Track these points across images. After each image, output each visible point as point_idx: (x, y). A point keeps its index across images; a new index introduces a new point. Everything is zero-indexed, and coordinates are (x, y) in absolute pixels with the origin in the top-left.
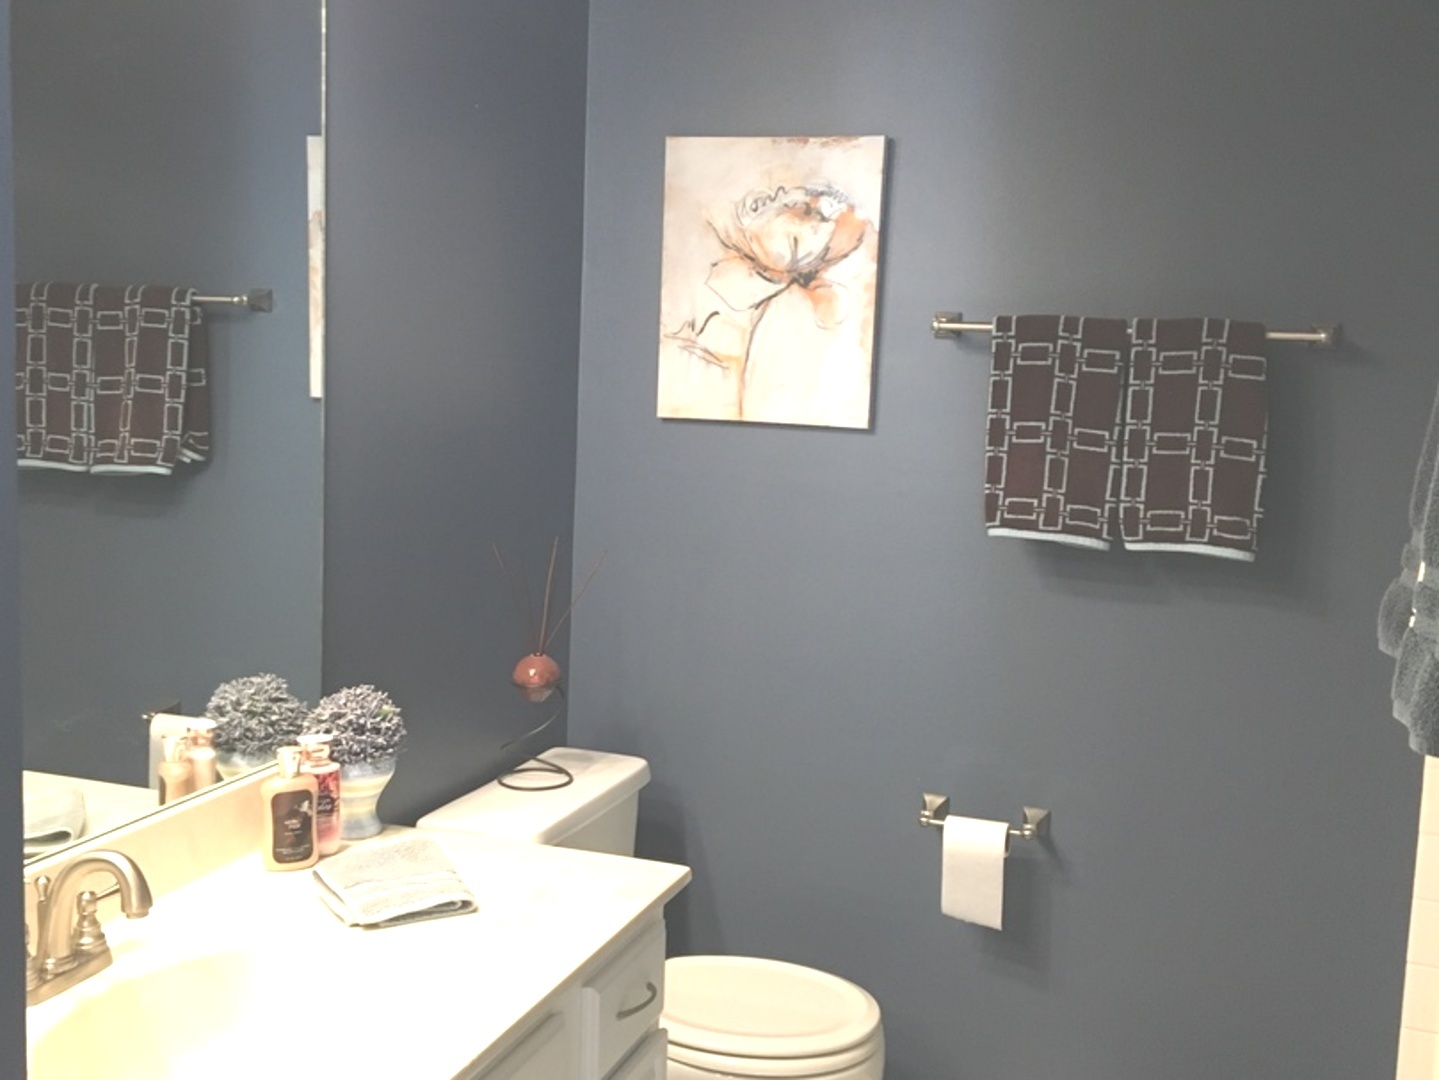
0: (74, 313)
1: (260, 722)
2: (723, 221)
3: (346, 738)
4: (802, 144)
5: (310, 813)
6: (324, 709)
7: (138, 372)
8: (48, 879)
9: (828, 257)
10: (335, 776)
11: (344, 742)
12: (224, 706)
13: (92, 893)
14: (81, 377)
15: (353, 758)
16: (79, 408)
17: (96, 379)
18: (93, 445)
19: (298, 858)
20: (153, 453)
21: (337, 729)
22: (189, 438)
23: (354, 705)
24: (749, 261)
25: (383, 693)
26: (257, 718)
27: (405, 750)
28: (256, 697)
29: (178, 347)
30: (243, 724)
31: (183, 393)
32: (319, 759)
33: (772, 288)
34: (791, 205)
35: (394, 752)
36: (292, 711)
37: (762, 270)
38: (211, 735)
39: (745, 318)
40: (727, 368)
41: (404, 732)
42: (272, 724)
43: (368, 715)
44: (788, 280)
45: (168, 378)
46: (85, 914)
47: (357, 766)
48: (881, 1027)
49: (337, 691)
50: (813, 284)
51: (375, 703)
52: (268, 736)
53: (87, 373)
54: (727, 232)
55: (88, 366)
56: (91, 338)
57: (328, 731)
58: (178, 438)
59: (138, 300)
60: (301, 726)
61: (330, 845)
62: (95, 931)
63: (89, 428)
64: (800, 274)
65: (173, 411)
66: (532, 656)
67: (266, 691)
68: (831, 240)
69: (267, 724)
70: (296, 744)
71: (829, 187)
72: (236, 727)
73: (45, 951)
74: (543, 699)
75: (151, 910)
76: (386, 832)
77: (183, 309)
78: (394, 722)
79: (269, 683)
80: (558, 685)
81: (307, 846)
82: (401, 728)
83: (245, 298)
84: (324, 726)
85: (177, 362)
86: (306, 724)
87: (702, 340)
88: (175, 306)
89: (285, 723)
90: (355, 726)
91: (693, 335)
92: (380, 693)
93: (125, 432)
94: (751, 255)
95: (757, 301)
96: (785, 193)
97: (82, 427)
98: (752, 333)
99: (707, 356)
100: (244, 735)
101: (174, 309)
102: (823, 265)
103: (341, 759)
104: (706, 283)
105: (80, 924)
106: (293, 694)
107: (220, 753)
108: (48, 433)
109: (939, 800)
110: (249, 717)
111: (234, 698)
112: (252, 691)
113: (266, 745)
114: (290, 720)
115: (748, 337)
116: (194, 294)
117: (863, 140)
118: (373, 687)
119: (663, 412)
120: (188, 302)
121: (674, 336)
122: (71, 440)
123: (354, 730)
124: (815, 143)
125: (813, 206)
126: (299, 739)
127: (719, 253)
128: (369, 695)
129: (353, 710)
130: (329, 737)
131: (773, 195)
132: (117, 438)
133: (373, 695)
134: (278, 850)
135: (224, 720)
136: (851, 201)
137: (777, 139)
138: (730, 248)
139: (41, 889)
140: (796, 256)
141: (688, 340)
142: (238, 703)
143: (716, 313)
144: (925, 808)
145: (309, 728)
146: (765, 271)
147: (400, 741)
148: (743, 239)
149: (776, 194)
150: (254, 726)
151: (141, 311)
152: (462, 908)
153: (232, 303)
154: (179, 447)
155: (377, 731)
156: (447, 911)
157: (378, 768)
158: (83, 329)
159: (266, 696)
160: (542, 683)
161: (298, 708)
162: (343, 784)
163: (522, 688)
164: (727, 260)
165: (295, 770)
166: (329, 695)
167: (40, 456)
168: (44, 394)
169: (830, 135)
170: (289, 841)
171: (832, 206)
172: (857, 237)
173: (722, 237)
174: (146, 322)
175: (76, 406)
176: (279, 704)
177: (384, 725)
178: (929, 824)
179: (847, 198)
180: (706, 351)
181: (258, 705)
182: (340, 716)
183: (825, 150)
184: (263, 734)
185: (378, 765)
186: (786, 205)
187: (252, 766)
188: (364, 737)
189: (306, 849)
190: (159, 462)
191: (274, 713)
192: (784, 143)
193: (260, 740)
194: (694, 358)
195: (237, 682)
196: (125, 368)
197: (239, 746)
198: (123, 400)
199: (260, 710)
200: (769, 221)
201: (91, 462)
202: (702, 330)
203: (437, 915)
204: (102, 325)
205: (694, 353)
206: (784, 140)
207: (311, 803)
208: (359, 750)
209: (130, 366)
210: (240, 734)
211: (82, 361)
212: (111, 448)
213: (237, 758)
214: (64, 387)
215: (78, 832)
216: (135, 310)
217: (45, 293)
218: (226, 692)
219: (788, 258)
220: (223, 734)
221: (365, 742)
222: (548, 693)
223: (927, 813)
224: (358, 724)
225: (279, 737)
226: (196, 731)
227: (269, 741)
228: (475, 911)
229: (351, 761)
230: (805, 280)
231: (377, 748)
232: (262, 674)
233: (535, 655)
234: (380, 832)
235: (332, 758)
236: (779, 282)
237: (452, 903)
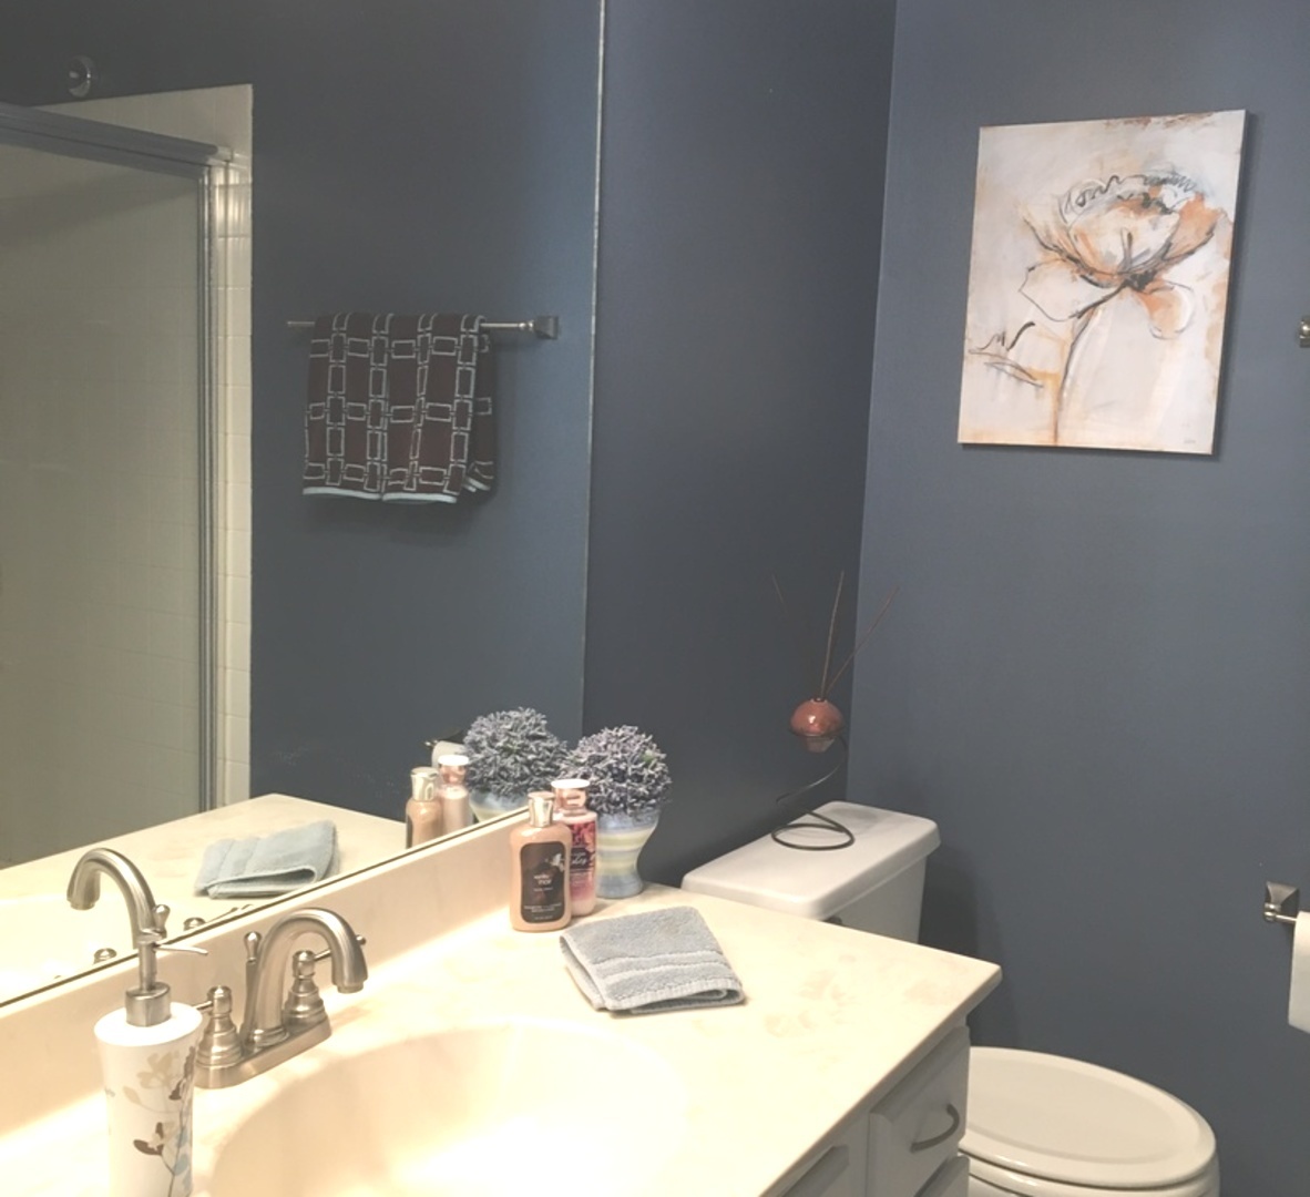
0: (371, 343)
1: (516, 761)
2: (1043, 217)
3: (604, 785)
4: (1141, 126)
5: (562, 868)
6: (583, 750)
7: (427, 400)
8: (259, 935)
9: (1168, 255)
10: (591, 827)
11: (602, 789)
12: (480, 742)
13: (310, 953)
14: (376, 406)
15: (612, 807)
16: (374, 437)
17: (389, 408)
18: (385, 473)
19: (547, 918)
20: (440, 481)
21: (596, 774)
22: (474, 468)
23: (615, 748)
24: (1073, 263)
25: (647, 736)
26: (512, 756)
27: (669, 801)
28: (513, 734)
29: (466, 375)
30: (498, 762)
31: (469, 421)
32: (575, 807)
33: (1099, 294)
34: (1126, 197)
35: (658, 803)
36: (550, 750)
37: (1085, 271)
38: (463, 773)
39: (1064, 331)
40: (1041, 387)
41: (669, 781)
42: (528, 764)
43: (629, 760)
44: (1119, 283)
45: (455, 406)
46: (301, 977)
47: (616, 816)
48: (1217, 1162)
49: (598, 731)
50: (1149, 287)
51: (637, 747)
52: (523, 777)
53: (382, 402)
54: (1047, 231)
55: (383, 396)
56: (387, 368)
57: (585, 776)
58: (464, 466)
59: (429, 328)
60: (558, 767)
61: (583, 904)
62: (312, 998)
63: (382, 457)
64: (1134, 277)
65: (460, 439)
66: (812, 701)
67: (524, 728)
68: (1173, 235)
69: (522, 763)
70: (549, 788)
71: (1174, 173)
72: (490, 765)
73: (253, 1019)
74: (824, 749)
75: (366, 983)
76: (645, 892)
77: (471, 336)
78: (657, 769)
79: (528, 718)
80: (839, 733)
81: (559, 905)
82: (665, 777)
83: (531, 325)
84: (581, 770)
85: (464, 390)
86: (563, 766)
87: (1012, 355)
88: (464, 333)
89: (542, 764)
90: (615, 772)
91: (1003, 349)
92: (644, 736)
93: (414, 460)
94: (1076, 256)
95: (1081, 307)
96: (1119, 183)
97: (376, 456)
98: (1073, 345)
99: (1018, 373)
100: (499, 775)
101: (463, 336)
102: (1164, 264)
103: (598, 808)
104: (1020, 290)
105: (295, 988)
106: (552, 732)
107: (474, 791)
108: (346, 462)
109: (1287, 892)
110: (504, 755)
111: (490, 733)
112: (509, 727)
113: (521, 787)
114: (547, 760)
115: (1067, 349)
116: (482, 321)
117: (1217, 116)
118: (636, 728)
119: (966, 435)
120: (475, 330)
121: (981, 351)
122: (366, 469)
123: (613, 776)
124: (1158, 123)
125: (1152, 196)
126: (556, 784)
127: (1038, 256)
128: (631, 737)
129: (613, 753)
130: (585, 783)
131: (1104, 186)
132: (407, 466)
133: (636, 738)
134: (526, 907)
135: (480, 756)
136: (1199, 189)
137: (1112, 121)
138: (1051, 249)
139: (251, 946)
140: (1130, 255)
141: (997, 355)
142: (494, 739)
143: (1031, 324)
144: (1268, 900)
145: (566, 771)
146: (1091, 274)
147: (664, 791)
148: (1066, 238)
149: (1108, 185)
150: (509, 765)
151: (433, 339)
152: (727, 997)
153: (518, 329)
154: (464, 476)
155: (638, 778)
156: (709, 1001)
157: (639, 820)
158: (379, 360)
159: (523, 732)
160: (823, 732)
161: (557, 746)
162: (600, 836)
163: (801, 736)
164: (1047, 263)
165: (547, 819)
166: (588, 735)
167: (338, 484)
168: (343, 424)
169: (1177, 113)
170: (538, 898)
171: (1176, 195)
172: (1207, 229)
173: (1041, 237)
174: (436, 350)
175: (371, 435)
176: (537, 742)
177: (647, 772)
178: (1275, 920)
179: (1195, 185)
180: (1018, 367)
181: (515, 742)
182: (599, 759)
183: (1170, 130)
184: (518, 775)
185: (639, 817)
186: (1119, 197)
187: (508, 809)
188: (624, 785)
189: (556, 908)
190: (445, 491)
191: (531, 752)
192: (1120, 127)
193: (516, 780)
194: (1004, 375)
195: (495, 716)
196: (417, 397)
197: (494, 786)
198: (412, 429)
199: (516, 748)
200: (1098, 216)
201: (383, 490)
202: (1013, 344)
203: (698, 1005)
204: (396, 354)
205: (1002, 370)
206: (1120, 121)
207: (563, 857)
208: (618, 799)
209: (421, 396)
210: (495, 774)
211: (377, 391)
212: (400, 476)
213: (491, 799)
214: (361, 416)
215: (322, 872)
216: (427, 338)
217: (346, 324)
218: (482, 725)
219: (1120, 257)
220: (478, 772)
221: (626, 790)
222: (829, 743)
223: (1272, 907)
224: (619, 770)
225: (536, 779)
226: (447, 767)
227: (525, 782)
228: (743, 1003)
229: (609, 809)
230: (1139, 283)
231: (638, 798)
232: (521, 708)
233: (816, 701)
234: (640, 892)
235: (588, 806)
236: (1108, 286)
237: (717, 992)
